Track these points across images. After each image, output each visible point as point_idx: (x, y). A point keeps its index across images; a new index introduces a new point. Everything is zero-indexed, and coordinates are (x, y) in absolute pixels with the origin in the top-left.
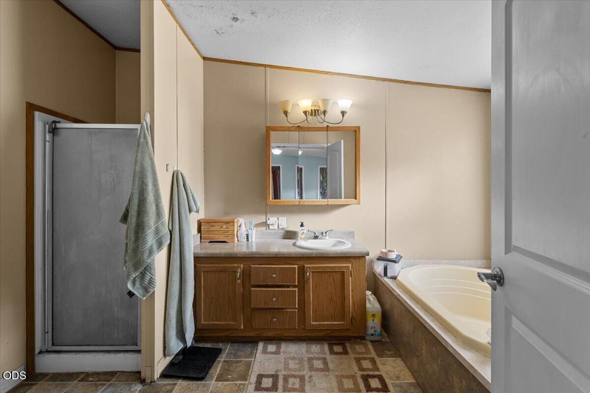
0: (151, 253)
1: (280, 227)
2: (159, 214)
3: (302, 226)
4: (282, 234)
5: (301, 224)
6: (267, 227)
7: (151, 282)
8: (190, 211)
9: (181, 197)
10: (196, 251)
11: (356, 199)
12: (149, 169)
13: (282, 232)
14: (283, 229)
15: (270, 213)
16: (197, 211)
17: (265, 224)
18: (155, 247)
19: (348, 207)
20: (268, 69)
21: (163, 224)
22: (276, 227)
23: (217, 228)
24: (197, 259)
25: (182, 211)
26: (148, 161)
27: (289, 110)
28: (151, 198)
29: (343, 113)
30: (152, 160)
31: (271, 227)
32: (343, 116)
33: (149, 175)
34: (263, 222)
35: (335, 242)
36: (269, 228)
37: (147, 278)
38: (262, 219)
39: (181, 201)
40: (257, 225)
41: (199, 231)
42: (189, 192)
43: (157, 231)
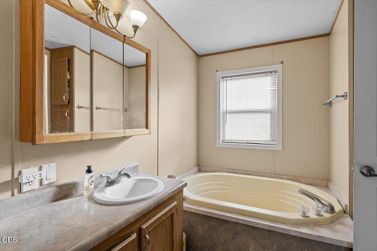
1: (45, 182)
3: (89, 171)
4: (51, 194)
5: (87, 169)
6: (16, 191)
11: (147, 128)
13: (50, 191)
14: (50, 185)
17: (12, 185)
19: (130, 139)
22: (36, 185)
29: (136, 28)
31: (25, 188)
32: (135, 32)
35: (135, 182)
36: (20, 191)
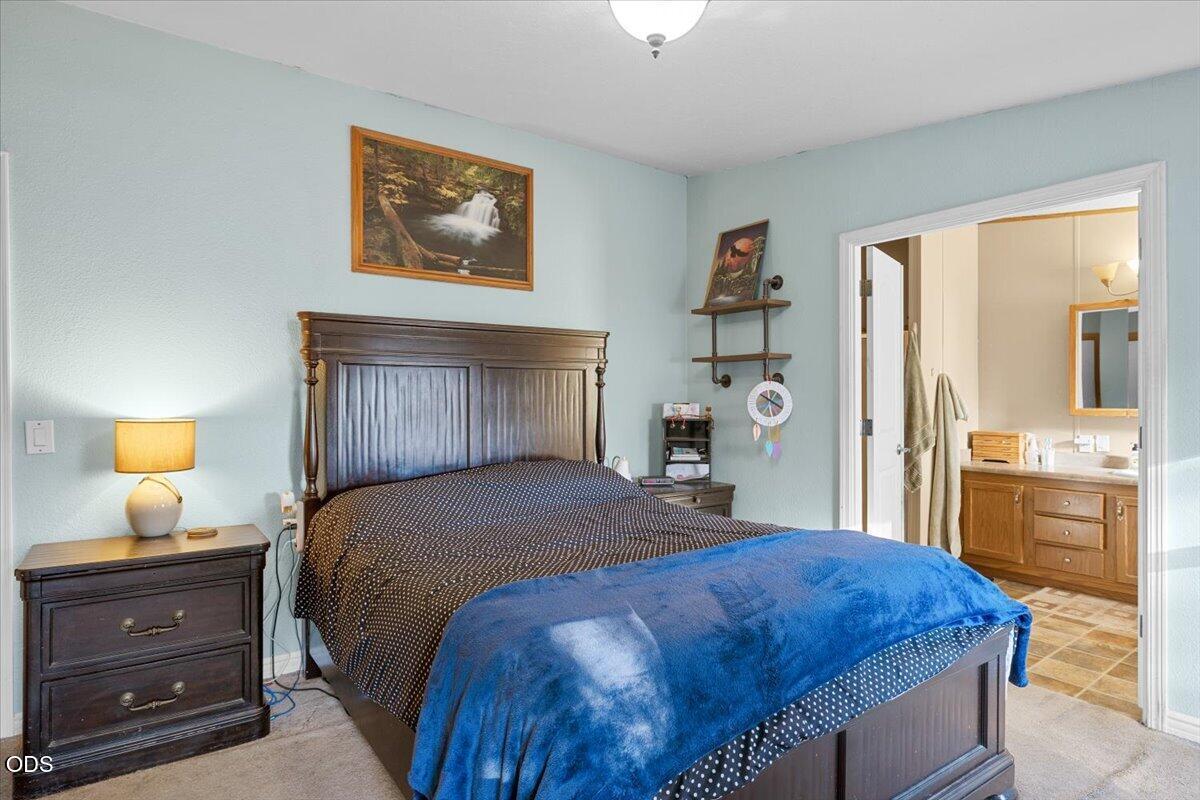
0: (918, 451)
1: (1098, 450)
2: (925, 418)
3: (1135, 449)
4: (1101, 460)
5: (1133, 446)
6: (1075, 449)
7: (918, 479)
8: (957, 418)
9: (947, 403)
10: (965, 465)
12: (917, 376)
13: (1101, 458)
14: (1103, 453)
15: (1081, 428)
16: (965, 419)
17: (1071, 444)
18: (922, 448)
20: (1079, 218)
21: (929, 427)
22: (1091, 450)
23: (993, 443)
24: (964, 473)
25: (948, 416)
26: (916, 368)
27: (1111, 276)
28: (918, 403)
30: (919, 367)
31: (1082, 449)
33: (917, 381)
34: (1068, 442)
36: (1078, 451)
37: (915, 474)
38: (1067, 435)
39: (947, 407)
40: (1057, 445)
41: (970, 446)
42: (956, 397)
43: (924, 433)
